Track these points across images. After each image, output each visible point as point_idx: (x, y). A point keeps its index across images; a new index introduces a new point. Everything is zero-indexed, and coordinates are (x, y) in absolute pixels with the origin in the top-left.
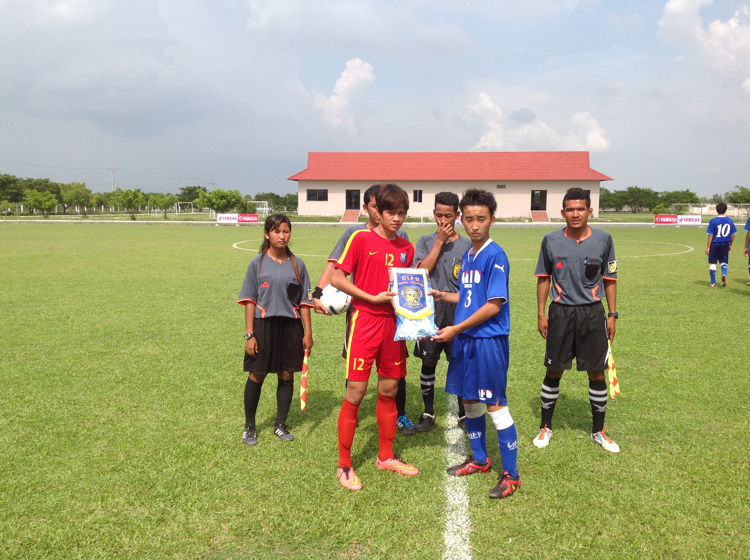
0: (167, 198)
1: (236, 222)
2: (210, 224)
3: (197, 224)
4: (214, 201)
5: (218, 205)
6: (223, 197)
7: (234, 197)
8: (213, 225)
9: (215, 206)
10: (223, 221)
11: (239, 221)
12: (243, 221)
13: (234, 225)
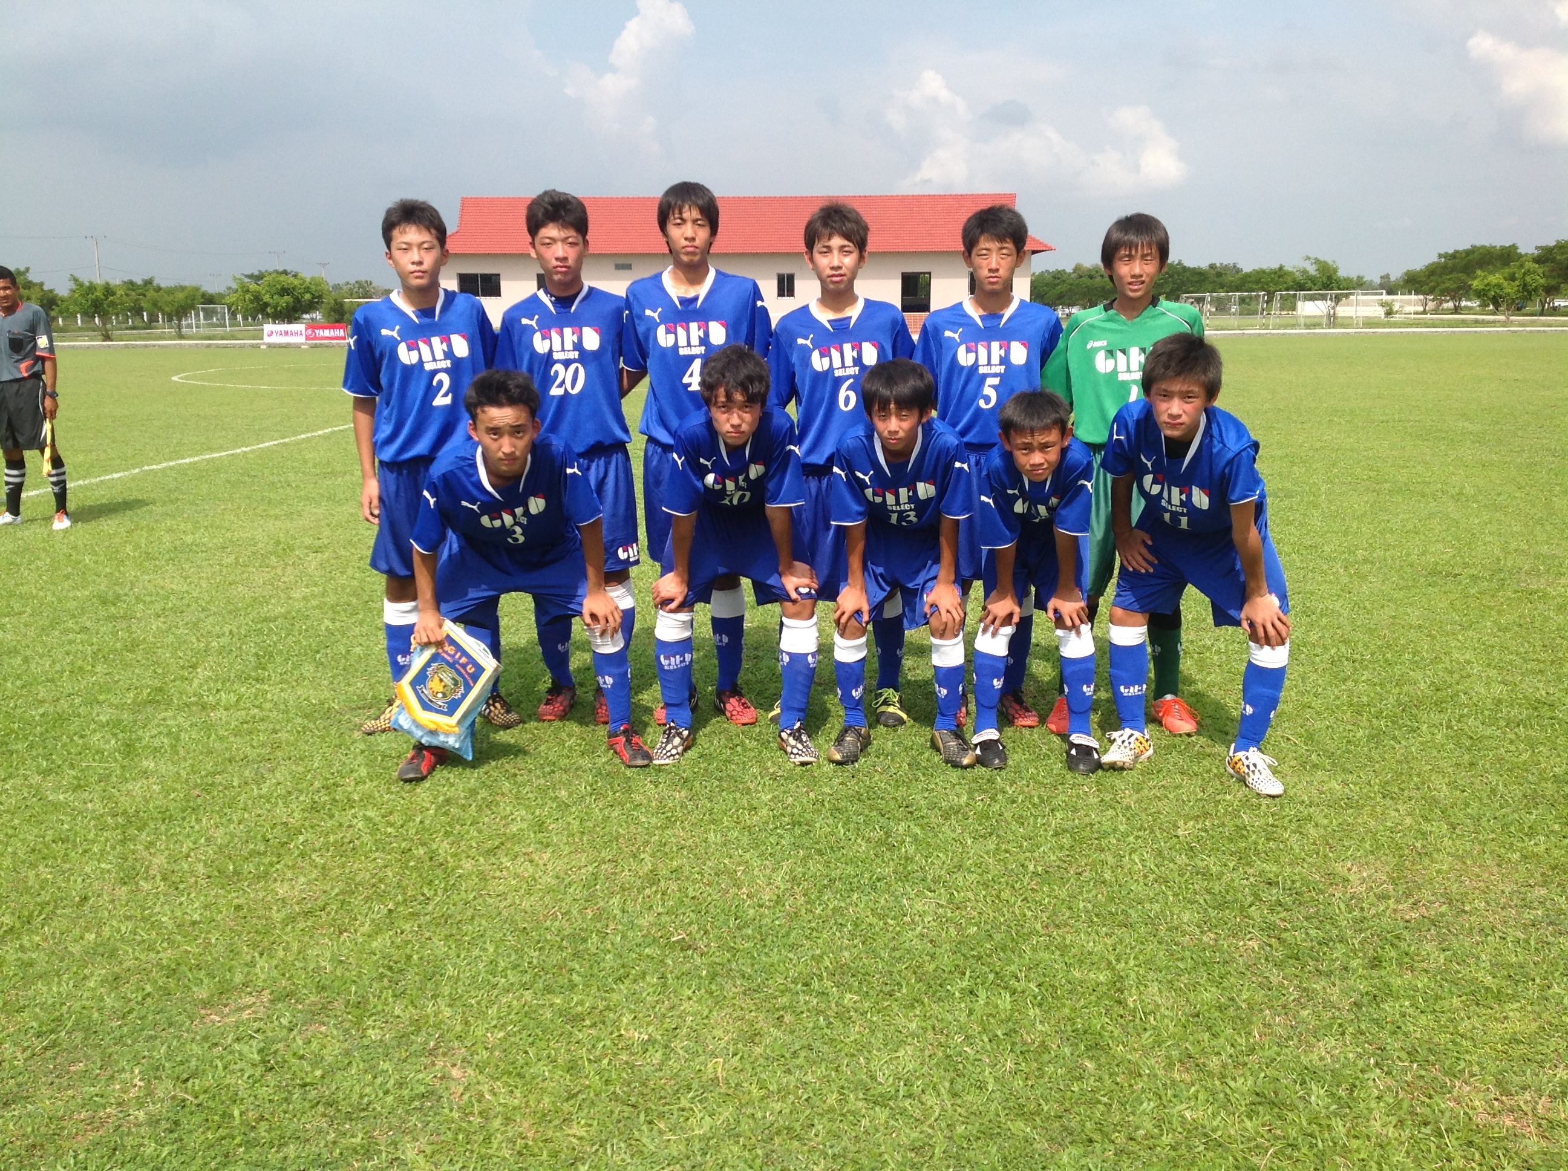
0: (180, 296)
1: (301, 339)
2: (252, 346)
3: (225, 347)
4: (266, 298)
5: (275, 308)
6: (284, 291)
7: (307, 290)
8: (258, 346)
9: (269, 310)
10: (276, 339)
11: (307, 338)
12: (315, 338)
13: (298, 346)
